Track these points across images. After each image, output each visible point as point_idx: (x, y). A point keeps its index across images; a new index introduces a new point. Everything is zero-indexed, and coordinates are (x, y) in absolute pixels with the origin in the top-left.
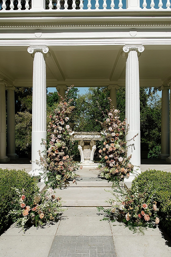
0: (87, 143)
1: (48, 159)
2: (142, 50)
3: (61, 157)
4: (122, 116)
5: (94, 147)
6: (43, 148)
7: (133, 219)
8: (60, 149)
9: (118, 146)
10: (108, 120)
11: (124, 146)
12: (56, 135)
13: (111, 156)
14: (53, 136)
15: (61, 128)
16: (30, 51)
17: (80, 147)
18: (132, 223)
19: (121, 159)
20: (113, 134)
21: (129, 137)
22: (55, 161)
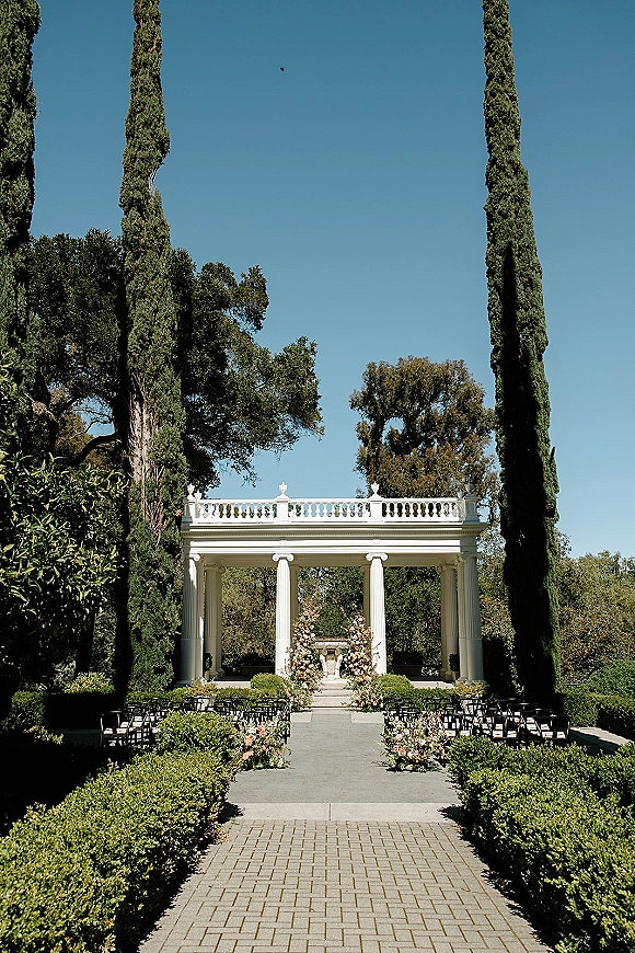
0: (331, 652)
1: (294, 668)
2: (385, 558)
3: (307, 666)
4: (367, 624)
5: (340, 657)
6: (288, 656)
7: (366, 706)
8: (305, 657)
9: (362, 654)
10: (352, 628)
11: (369, 655)
12: (302, 644)
13: (356, 664)
14: (298, 644)
15: (306, 637)
16: (275, 558)
17: (322, 657)
18: (365, 709)
19: (366, 667)
20: (358, 643)
21: (374, 644)
22: (301, 670)
